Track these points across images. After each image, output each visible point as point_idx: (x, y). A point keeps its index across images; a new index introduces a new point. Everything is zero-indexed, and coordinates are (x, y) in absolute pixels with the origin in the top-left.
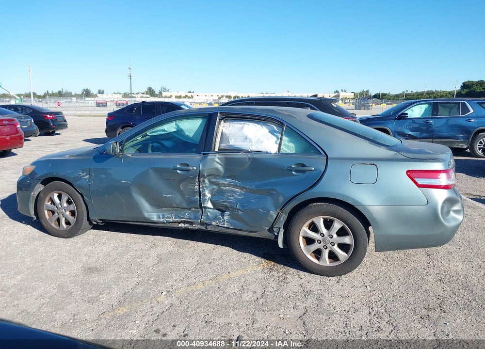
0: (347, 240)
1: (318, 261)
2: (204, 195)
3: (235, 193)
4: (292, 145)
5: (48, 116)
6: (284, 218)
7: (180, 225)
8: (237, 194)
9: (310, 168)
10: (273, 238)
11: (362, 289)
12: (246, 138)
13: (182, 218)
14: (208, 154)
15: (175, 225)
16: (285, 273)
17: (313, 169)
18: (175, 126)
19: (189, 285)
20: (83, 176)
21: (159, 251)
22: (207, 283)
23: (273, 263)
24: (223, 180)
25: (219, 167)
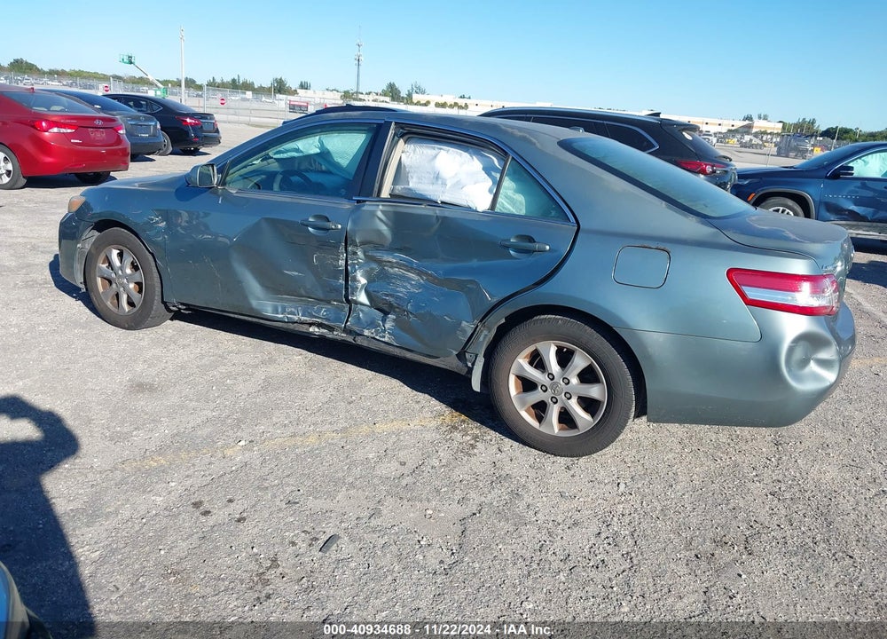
0: (596, 392)
1: (538, 424)
2: (355, 279)
3: (409, 282)
4: (520, 198)
5: (188, 120)
6: (486, 337)
7: (311, 329)
8: (411, 284)
9: (541, 246)
10: (464, 372)
11: (609, 487)
12: (438, 177)
13: (316, 317)
14: (365, 201)
15: (303, 328)
16: (475, 438)
17: (548, 248)
18: (317, 143)
19: (294, 435)
20: (157, 222)
21: (272, 370)
22: (326, 435)
23: (463, 417)
24: (389, 254)
25: (384, 228)
